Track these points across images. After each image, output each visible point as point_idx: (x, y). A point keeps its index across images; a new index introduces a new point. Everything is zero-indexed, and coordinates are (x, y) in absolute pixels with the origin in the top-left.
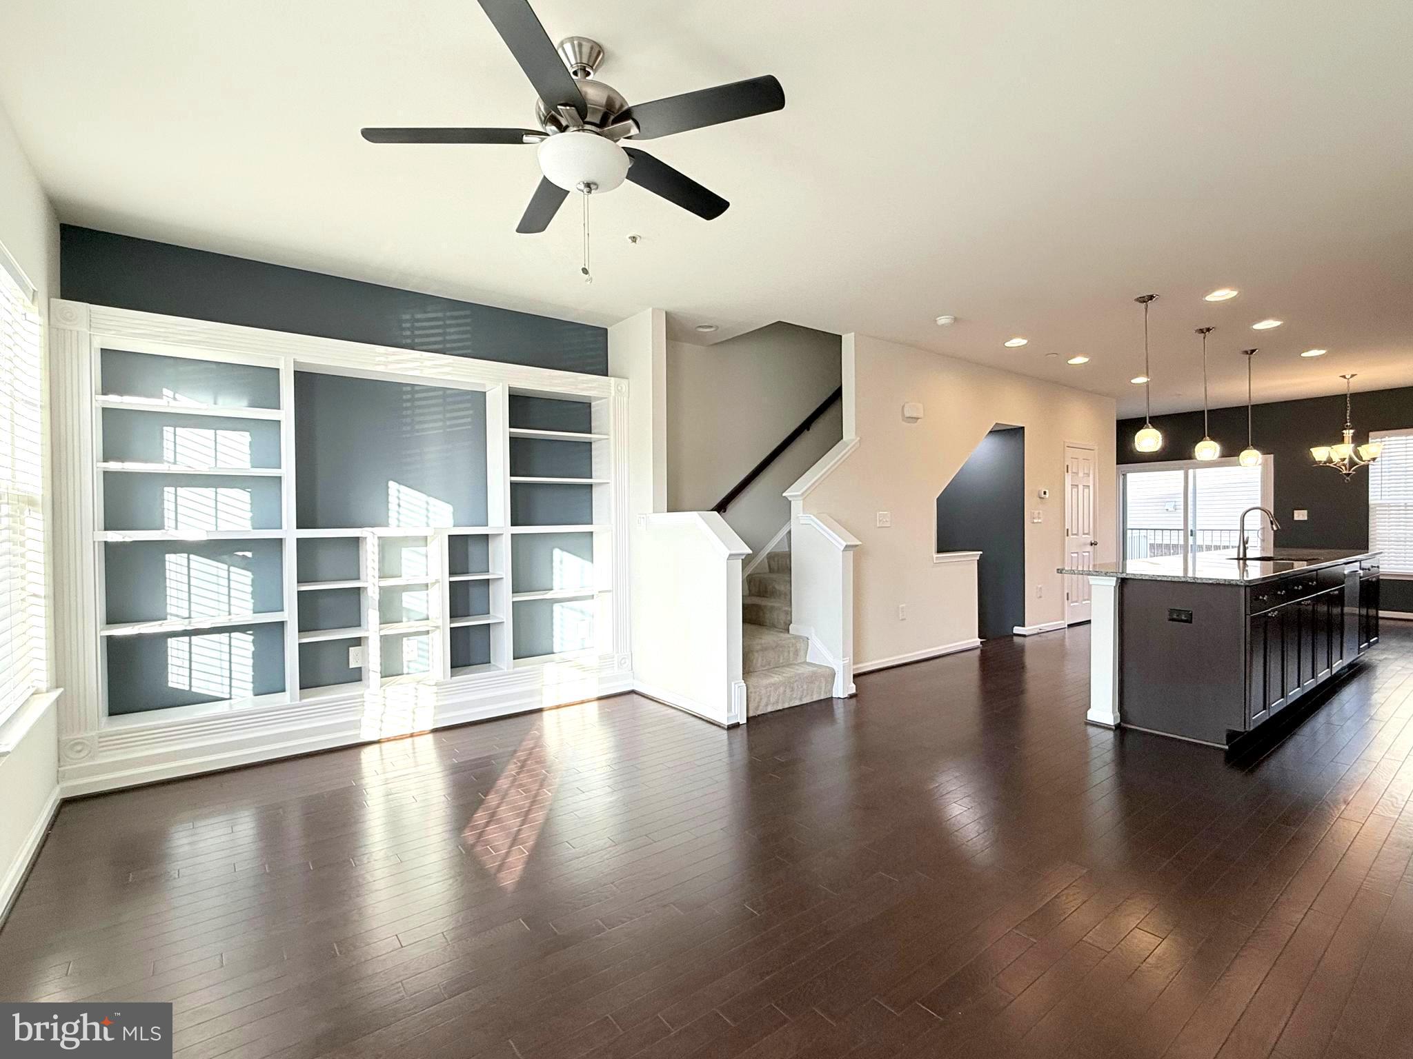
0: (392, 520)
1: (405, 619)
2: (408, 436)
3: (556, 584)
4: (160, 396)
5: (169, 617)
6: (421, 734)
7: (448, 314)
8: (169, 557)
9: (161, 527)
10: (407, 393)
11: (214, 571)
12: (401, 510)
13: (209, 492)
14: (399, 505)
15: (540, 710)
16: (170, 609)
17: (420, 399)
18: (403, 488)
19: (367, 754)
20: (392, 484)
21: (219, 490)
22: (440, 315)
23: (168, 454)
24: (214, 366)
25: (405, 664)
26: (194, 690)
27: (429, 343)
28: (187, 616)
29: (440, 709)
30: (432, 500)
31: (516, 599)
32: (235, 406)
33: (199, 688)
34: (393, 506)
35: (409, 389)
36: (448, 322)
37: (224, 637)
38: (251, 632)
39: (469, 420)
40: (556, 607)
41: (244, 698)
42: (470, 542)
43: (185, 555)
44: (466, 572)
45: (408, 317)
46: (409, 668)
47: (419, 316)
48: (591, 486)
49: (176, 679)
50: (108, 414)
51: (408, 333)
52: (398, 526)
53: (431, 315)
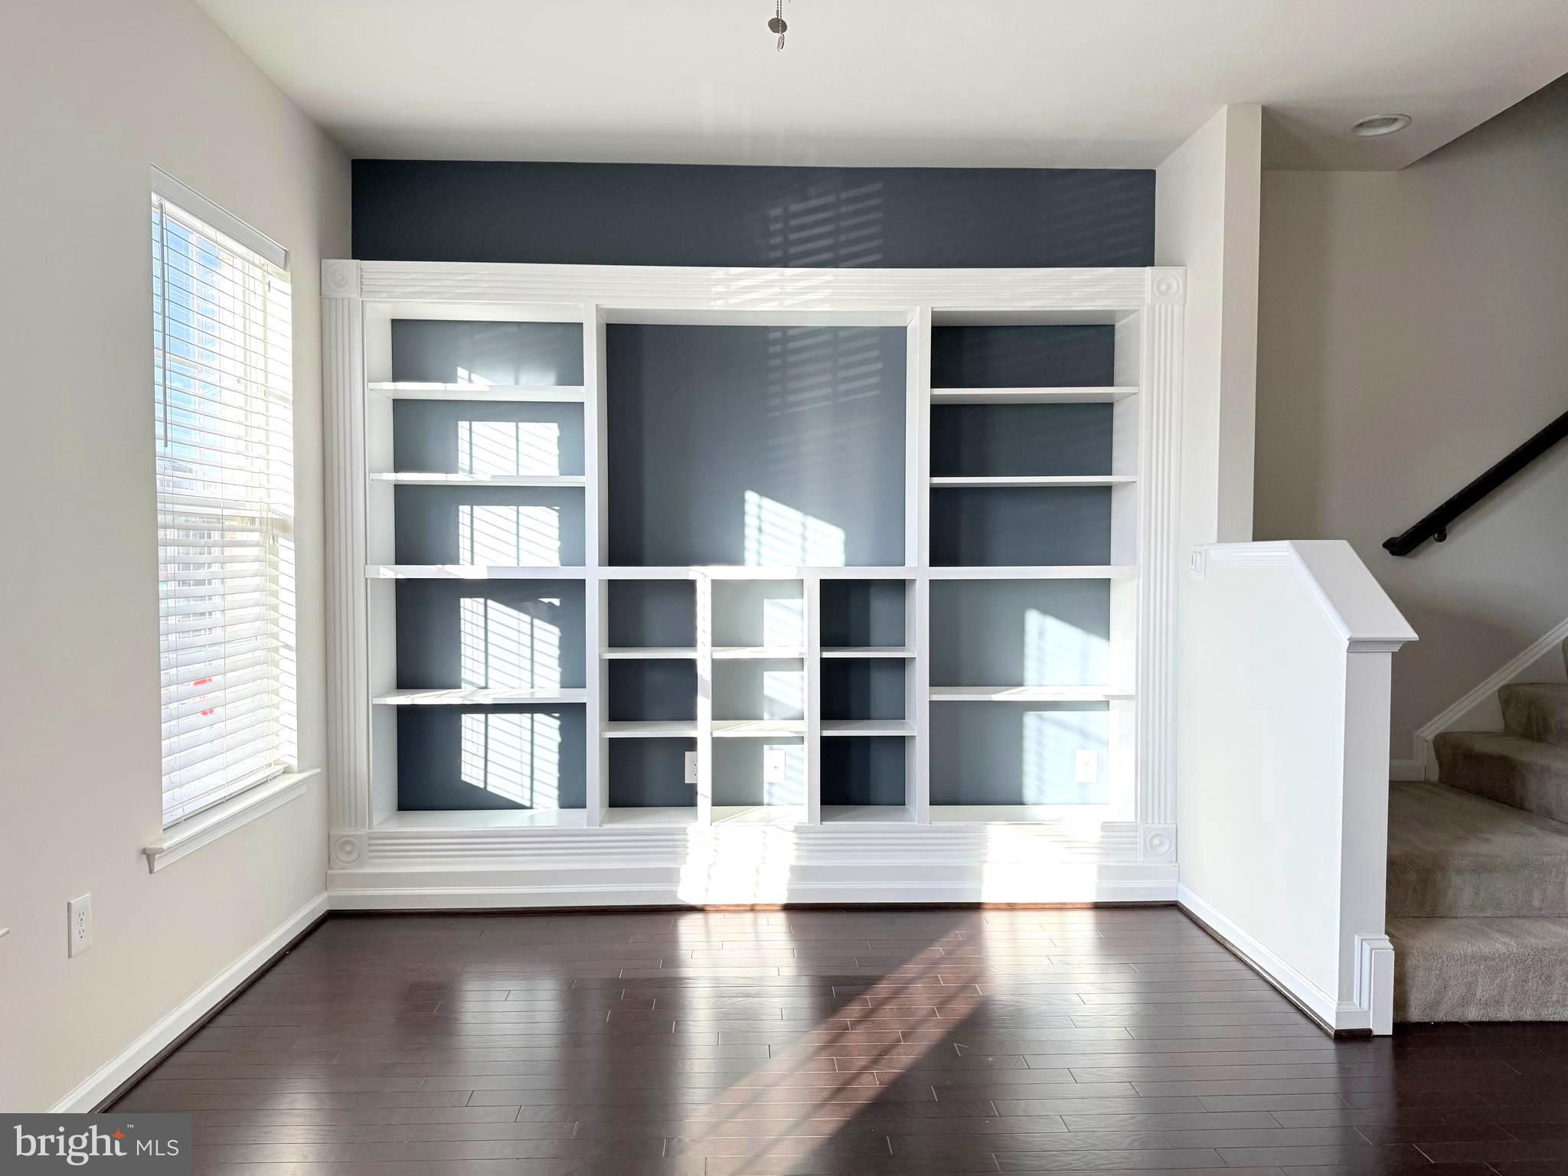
0: (750, 555)
1: (766, 716)
2: (777, 414)
3: (1030, 674)
4: (451, 378)
5: (463, 684)
6: (767, 909)
7: (843, 195)
8: (465, 602)
9: (455, 560)
10: (775, 342)
11: (513, 623)
12: (764, 538)
13: (508, 511)
14: (760, 530)
15: (976, 907)
16: (465, 674)
17: (800, 350)
18: (767, 503)
19: (688, 928)
20: (751, 497)
21: (521, 508)
22: (831, 199)
23: (463, 459)
24: (515, 329)
25: (766, 787)
26: (490, 789)
28: (483, 685)
30: (811, 521)
31: (935, 698)
32: (541, 387)
33: (496, 787)
34: (750, 532)
35: (778, 335)
36: (843, 210)
37: (524, 719)
38: (557, 715)
39: (875, 380)
40: (1030, 720)
41: (546, 809)
42: (873, 590)
43: (482, 600)
44: (865, 643)
45: (776, 212)
46: (770, 794)
47: (795, 207)
48: (1107, 489)
49: (471, 772)
50: (401, 407)
51: (779, 240)
52: (759, 564)
53: (813, 203)
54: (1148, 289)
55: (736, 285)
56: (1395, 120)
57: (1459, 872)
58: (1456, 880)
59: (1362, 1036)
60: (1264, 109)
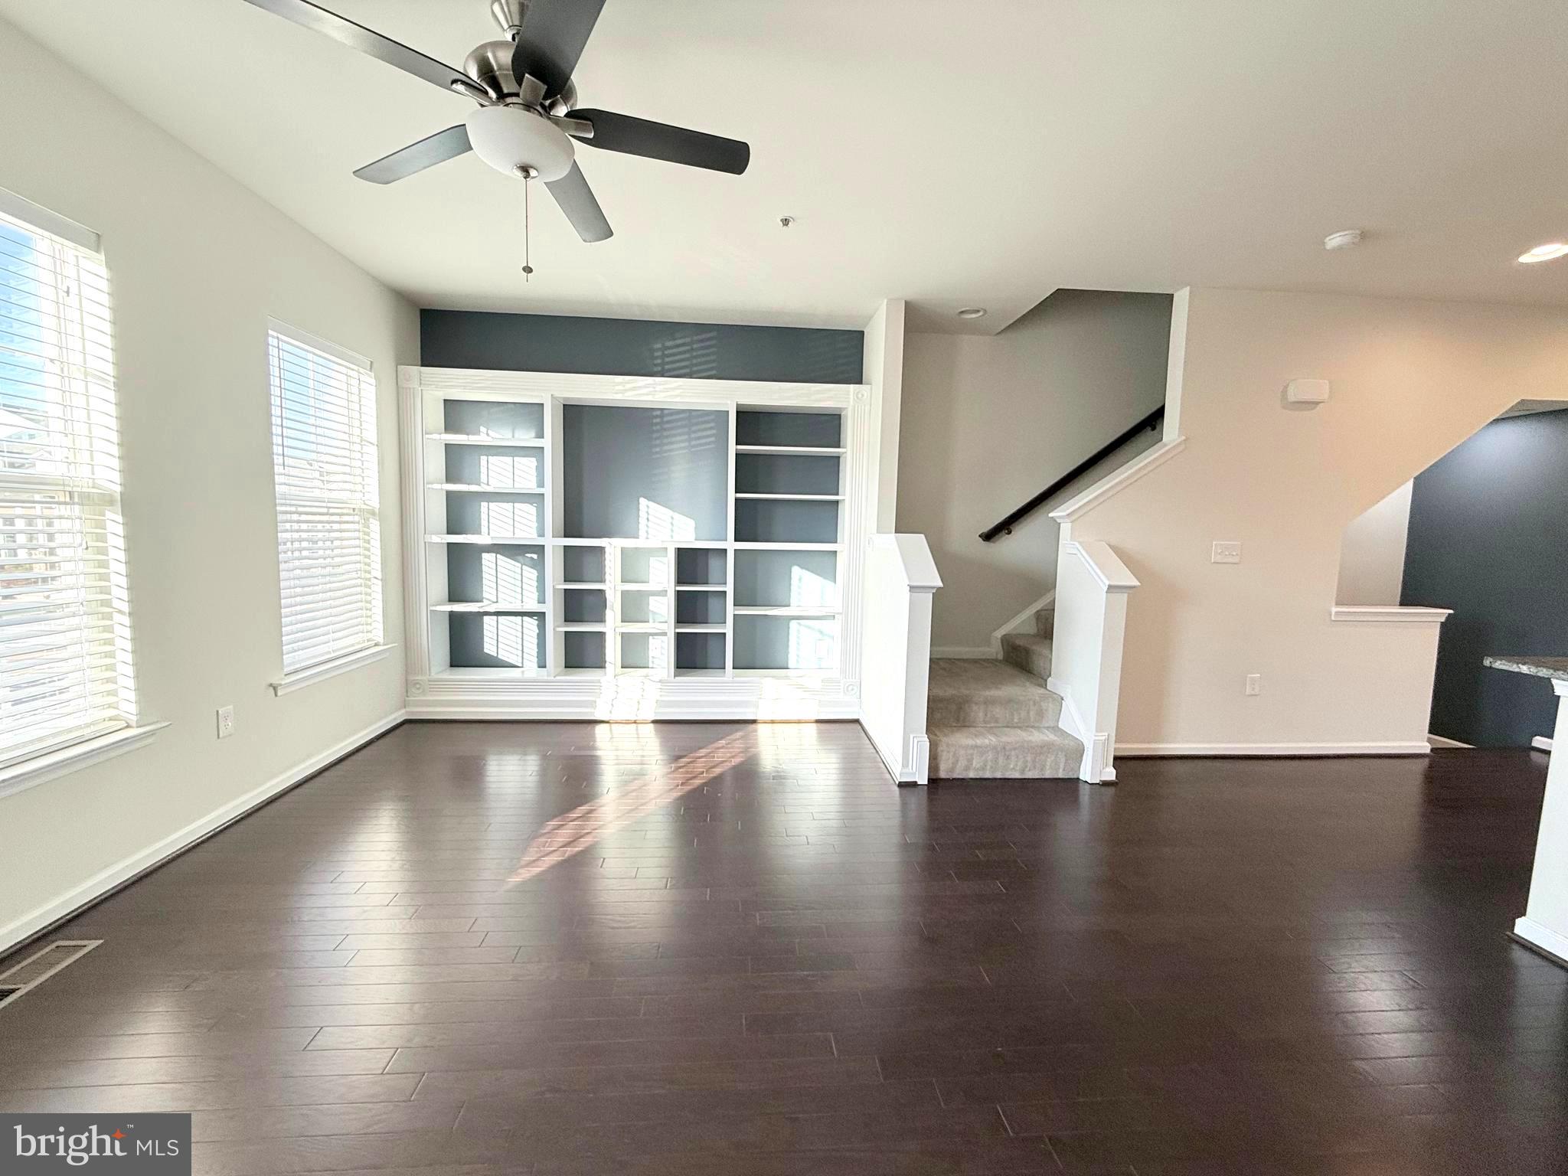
0: (642, 533)
1: (651, 620)
2: (658, 456)
3: (793, 600)
4: (478, 433)
5: (484, 600)
6: (644, 723)
7: (695, 338)
8: (485, 556)
10: (657, 417)
11: (513, 568)
12: (650, 524)
13: (509, 506)
14: (648, 519)
15: (754, 722)
16: (485, 595)
17: (668, 422)
18: (651, 504)
19: (599, 729)
20: (642, 501)
21: (516, 505)
22: (688, 340)
23: (483, 478)
24: (512, 406)
25: (651, 659)
26: (500, 657)
27: (674, 369)
28: (495, 600)
29: (660, 703)
30: (677, 516)
31: (737, 613)
32: (525, 437)
33: (503, 656)
34: (642, 521)
35: (658, 413)
36: (695, 346)
37: (519, 618)
38: (536, 618)
39: (713, 439)
40: (793, 624)
41: (531, 669)
42: (710, 554)
43: (494, 555)
44: (706, 583)
45: (659, 346)
46: (653, 662)
47: (669, 344)
48: (837, 502)
49: (489, 648)
50: (449, 448)
51: (659, 361)
52: (647, 538)
53: (679, 342)
54: (851, 397)
55: (628, 386)
56: (978, 311)
57: (976, 704)
58: (975, 708)
59: (914, 784)
60: (906, 302)
